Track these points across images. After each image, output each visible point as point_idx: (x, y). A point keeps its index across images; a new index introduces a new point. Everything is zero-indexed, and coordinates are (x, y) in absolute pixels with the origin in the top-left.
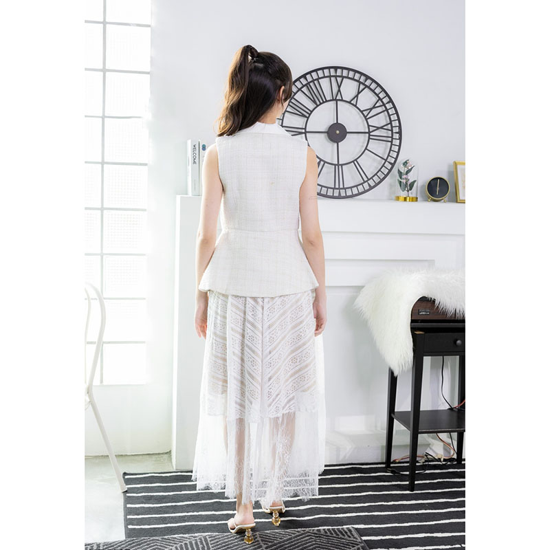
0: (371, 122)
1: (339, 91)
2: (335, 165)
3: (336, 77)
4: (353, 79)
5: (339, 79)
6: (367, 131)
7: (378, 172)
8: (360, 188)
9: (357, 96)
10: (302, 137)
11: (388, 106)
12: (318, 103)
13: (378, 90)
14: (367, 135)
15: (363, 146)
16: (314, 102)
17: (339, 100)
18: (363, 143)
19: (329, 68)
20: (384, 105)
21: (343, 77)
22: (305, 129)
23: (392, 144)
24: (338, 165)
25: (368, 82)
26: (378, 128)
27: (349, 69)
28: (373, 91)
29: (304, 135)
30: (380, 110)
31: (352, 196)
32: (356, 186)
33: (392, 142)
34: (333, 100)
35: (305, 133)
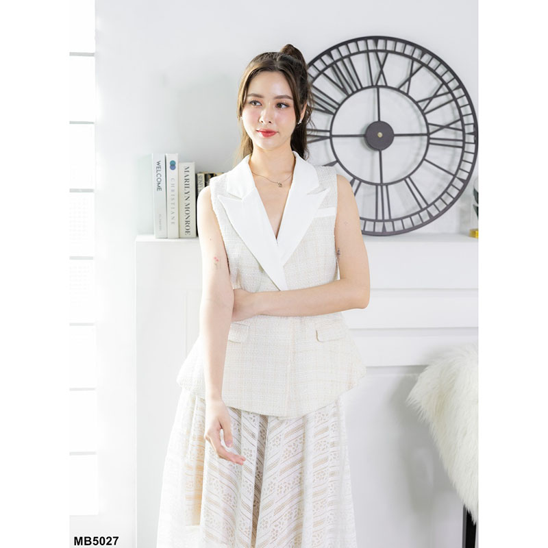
0: (431, 118)
1: (381, 72)
2: (377, 185)
3: (376, 51)
4: (402, 54)
5: (381, 55)
6: (425, 131)
7: (443, 194)
8: (416, 219)
9: (409, 80)
10: (325, 144)
11: (457, 93)
12: (350, 92)
13: (441, 70)
14: (426, 137)
15: (418, 154)
16: (344, 90)
17: (382, 86)
18: (420, 149)
19: (365, 39)
20: (450, 91)
21: (387, 52)
22: (330, 131)
23: (463, 151)
24: (381, 186)
25: (425, 59)
26: (442, 127)
27: (396, 40)
28: (433, 71)
29: (328, 140)
30: (444, 99)
31: (404, 231)
32: (410, 216)
33: (463, 148)
34: (372, 86)
35: (331, 137)
